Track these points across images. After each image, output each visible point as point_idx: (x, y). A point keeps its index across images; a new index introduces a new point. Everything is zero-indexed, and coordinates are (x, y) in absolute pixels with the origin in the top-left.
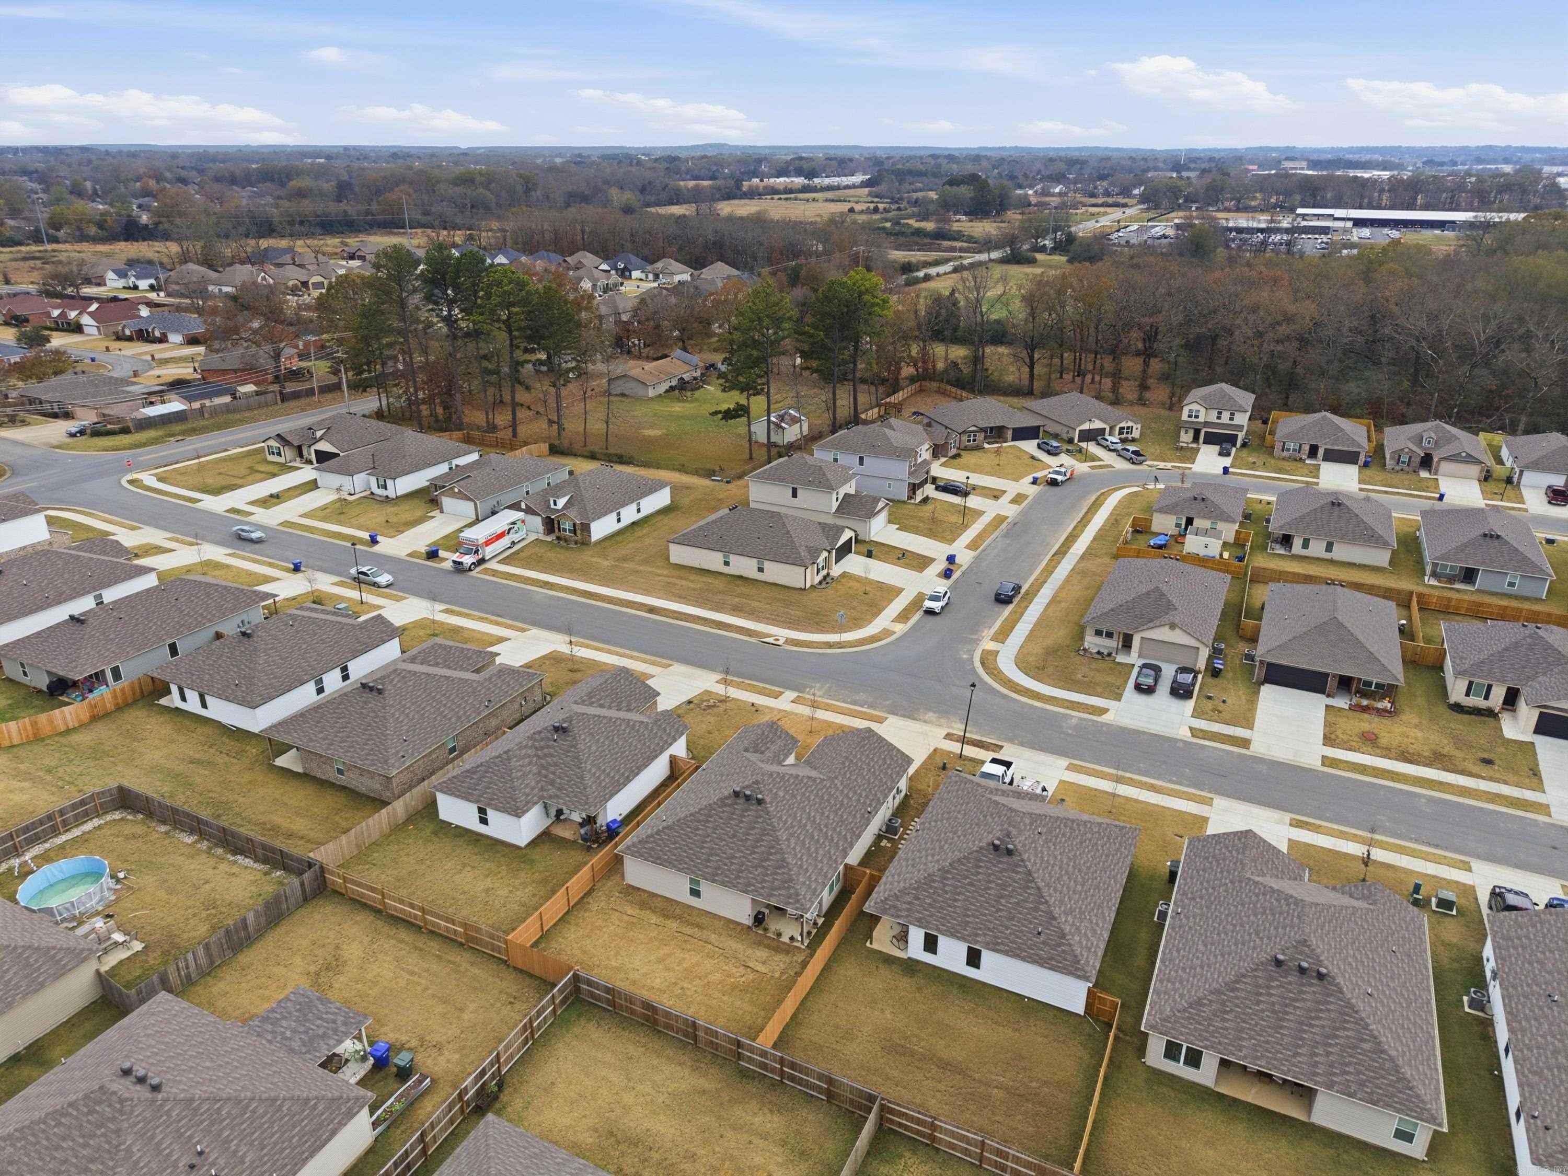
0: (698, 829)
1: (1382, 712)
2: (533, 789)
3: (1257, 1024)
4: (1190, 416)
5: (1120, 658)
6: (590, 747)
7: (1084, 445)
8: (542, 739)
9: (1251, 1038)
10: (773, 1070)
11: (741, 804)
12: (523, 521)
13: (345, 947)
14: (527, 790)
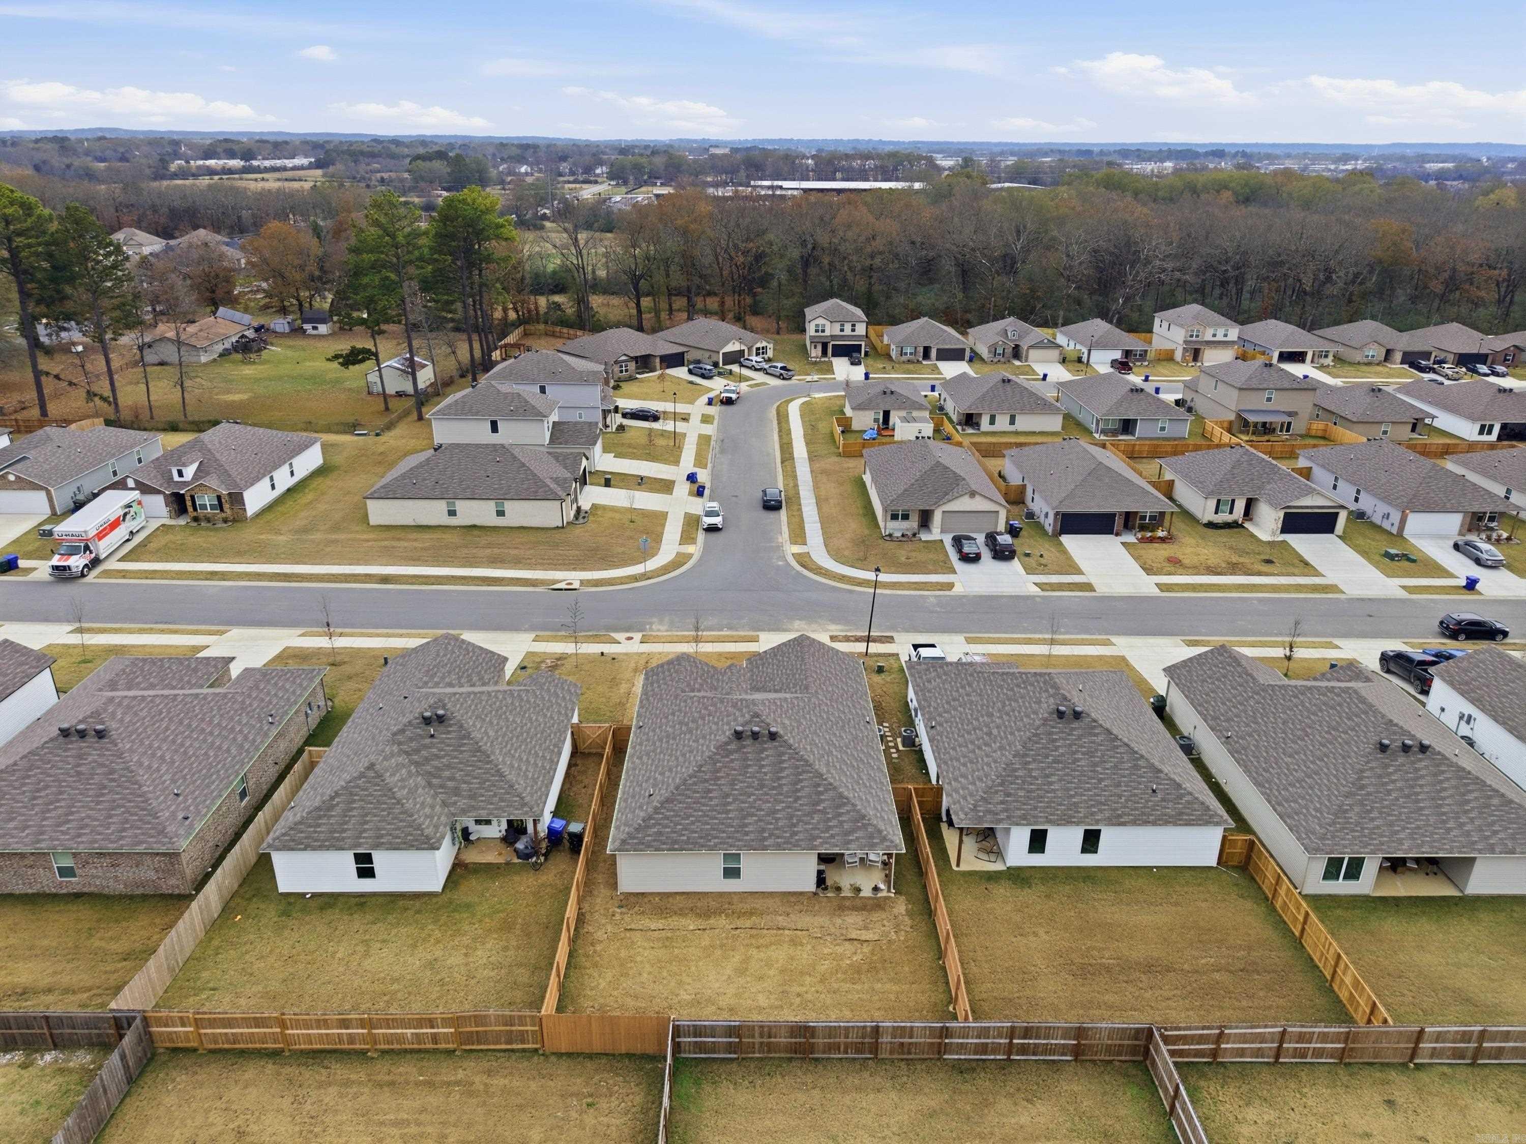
0: (710, 791)
1: (1163, 540)
2: (432, 807)
3: (1400, 813)
4: (817, 331)
5: (924, 537)
6: (486, 733)
7: (728, 367)
8: (411, 739)
9: (1404, 828)
10: (996, 1049)
11: (749, 746)
12: (140, 503)
13: (254, 1128)
14: (427, 810)
